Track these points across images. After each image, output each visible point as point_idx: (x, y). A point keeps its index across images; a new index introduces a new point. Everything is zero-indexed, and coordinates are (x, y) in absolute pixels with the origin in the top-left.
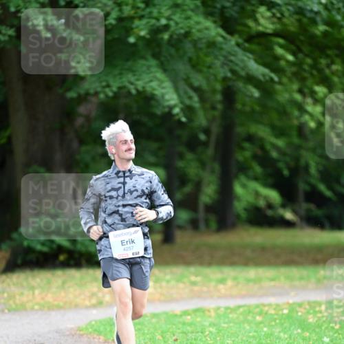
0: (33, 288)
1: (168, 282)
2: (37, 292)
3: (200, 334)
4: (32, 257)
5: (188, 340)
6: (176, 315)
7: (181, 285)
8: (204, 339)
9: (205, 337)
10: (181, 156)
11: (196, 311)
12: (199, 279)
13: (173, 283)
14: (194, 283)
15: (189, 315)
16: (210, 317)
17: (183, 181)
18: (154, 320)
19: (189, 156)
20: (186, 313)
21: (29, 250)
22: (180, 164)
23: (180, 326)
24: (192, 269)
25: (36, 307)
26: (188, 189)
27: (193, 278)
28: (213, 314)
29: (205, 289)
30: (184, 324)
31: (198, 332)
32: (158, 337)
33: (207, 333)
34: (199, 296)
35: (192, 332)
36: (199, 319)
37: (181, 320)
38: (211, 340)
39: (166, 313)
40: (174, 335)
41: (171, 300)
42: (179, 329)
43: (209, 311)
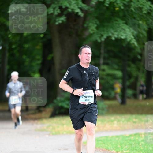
0: (63, 124)
1: (123, 121)
2: (65, 126)
3: (137, 145)
4: (63, 111)
5: (132, 147)
6: (127, 137)
7: (129, 123)
8: (139, 147)
9: (140, 146)
10: (129, 66)
11: (136, 134)
12: (137, 120)
13: (125, 122)
14: (135, 122)
15: (133, 136)
16: (142, 137)
17: (130, 76)
18: (117, 139)
19: (133, 65)
20: (131, 135)
21: (62, 108)
22: (129, 69)
23: (129, 141)
24: (134, 116)
25: (65, 133)
26: (132, 80)
27: (134, 120)
28: (143, 136)
29: (140, 125)
30: (130, 140)
31: (136, 144)
32: (119, 146)
33: (141, 144)
34: (137, 128)
35: (134, 144)
36: (137, 138)
37: (129, 139)
38: (142, 147)
39: (123, 136)
40: (126, 145)
41: (124, 130)
42: (128, 142)
43: (141, 134)
